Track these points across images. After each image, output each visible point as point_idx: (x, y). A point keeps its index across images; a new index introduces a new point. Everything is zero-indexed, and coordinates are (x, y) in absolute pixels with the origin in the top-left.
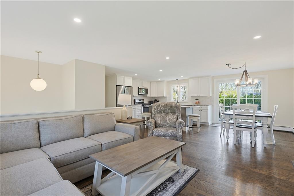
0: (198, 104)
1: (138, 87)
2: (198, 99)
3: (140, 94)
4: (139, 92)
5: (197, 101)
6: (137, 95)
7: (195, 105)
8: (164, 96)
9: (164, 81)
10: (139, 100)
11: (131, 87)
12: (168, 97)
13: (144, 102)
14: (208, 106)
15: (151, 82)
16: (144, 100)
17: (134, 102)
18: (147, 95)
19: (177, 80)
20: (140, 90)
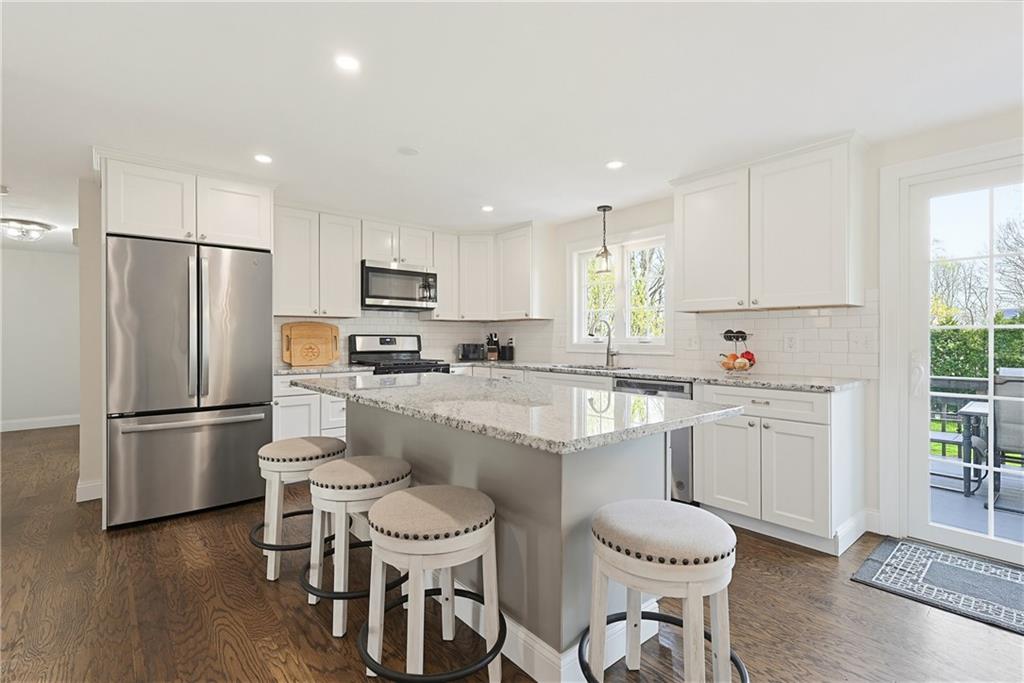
0: (743, 368)
1: (363, 262)
2: (741, 336)
3: (369, 301)
4: (365, 293)
5: (740, 347)
6: (356, 309)
7: (722, 375)
8: (535, 315)
9: (528, 224)
10: (383, 342)
11: (269, 252)
12: (555, 322)
13: (418, 352)
14: (828, 391)
15: (458, 238)
16: (419, 337)
17: (347, 353)
18: (432, 309)
19: (604, 209)
20: (374, 279)
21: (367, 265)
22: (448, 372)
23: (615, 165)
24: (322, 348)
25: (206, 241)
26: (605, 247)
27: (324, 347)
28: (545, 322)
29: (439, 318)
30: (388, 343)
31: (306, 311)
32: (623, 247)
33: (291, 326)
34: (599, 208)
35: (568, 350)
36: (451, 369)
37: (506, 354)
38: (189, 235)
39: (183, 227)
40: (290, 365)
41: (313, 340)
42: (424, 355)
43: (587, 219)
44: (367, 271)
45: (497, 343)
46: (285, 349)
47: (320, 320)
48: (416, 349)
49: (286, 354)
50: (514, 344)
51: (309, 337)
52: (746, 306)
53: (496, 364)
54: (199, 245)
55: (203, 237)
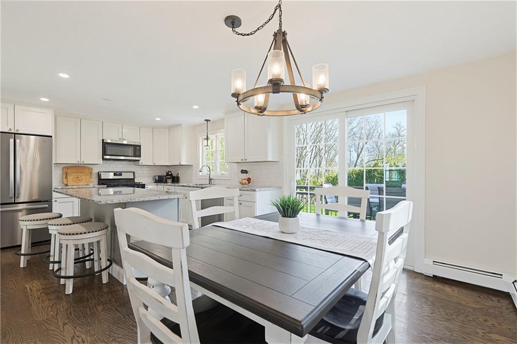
1: (103, 140)
2: (246, 172)
3: (107, 157)
4: (104, 154)
6: (100, 161)
7: (240, 187)
8: (183, 163)
9: (180, 125)
10: (115, 175)
11: (51, 137)
12: (194, 166)
13: (134, 179)
14: (254, 191)
15: (153, 129)
16: (134, 172)
17: (97, 180)
18: (139, 160)
19: (207, 121)
20: (108, 147)
21: (105, 141)
22: (144, 188)
23: (195, 107)
24: (84, 177)
25: (19, 132)
26: (207, 136)
27: (85, 177)
28: (189, 166)
29: (143, 164)
30: (118, 175)
31: (74, 161)
32: (216, 136)
33: (68, 168)
34: (205, 120)
35: (198, 178)
36: (146, 186)
37: (175, 180)
38: (10, 130)
39: (7, 126)
40: (67, 185)
41: (80, 174)
42: (136, 181)
43: (201, 125)
44: (105, 144)
45: (171, 175)
46: (64, 178)
47: (83, 165)
48: (133, 178)
49: (65, 180)
50: (179, 176)
51: (77, 173)
52: (244, 161)
53: (171, 184)
54: (15, 134)
55: (17, 130)
